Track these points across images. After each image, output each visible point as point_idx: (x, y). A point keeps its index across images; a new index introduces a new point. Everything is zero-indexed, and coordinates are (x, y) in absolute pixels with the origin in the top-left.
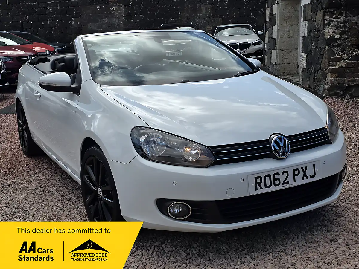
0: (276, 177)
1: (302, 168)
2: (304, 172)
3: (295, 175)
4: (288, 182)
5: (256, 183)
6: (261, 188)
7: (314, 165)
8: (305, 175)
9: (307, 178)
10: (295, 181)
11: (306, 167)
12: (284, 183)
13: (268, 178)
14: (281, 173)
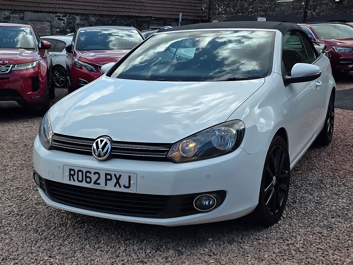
0: (88, 175)
1: (115, 175)
2: (118, 180)
3: (106, 180)
4: (99, 184)
5: (70, 175)
6: (74, 181)
7: (130, 177)
8: (118, 182)
9: (120, 187)
10: (106, 185)
11: (120, 176)
12: (95, 183)
13: (80, 173)
14: (93, 173)
